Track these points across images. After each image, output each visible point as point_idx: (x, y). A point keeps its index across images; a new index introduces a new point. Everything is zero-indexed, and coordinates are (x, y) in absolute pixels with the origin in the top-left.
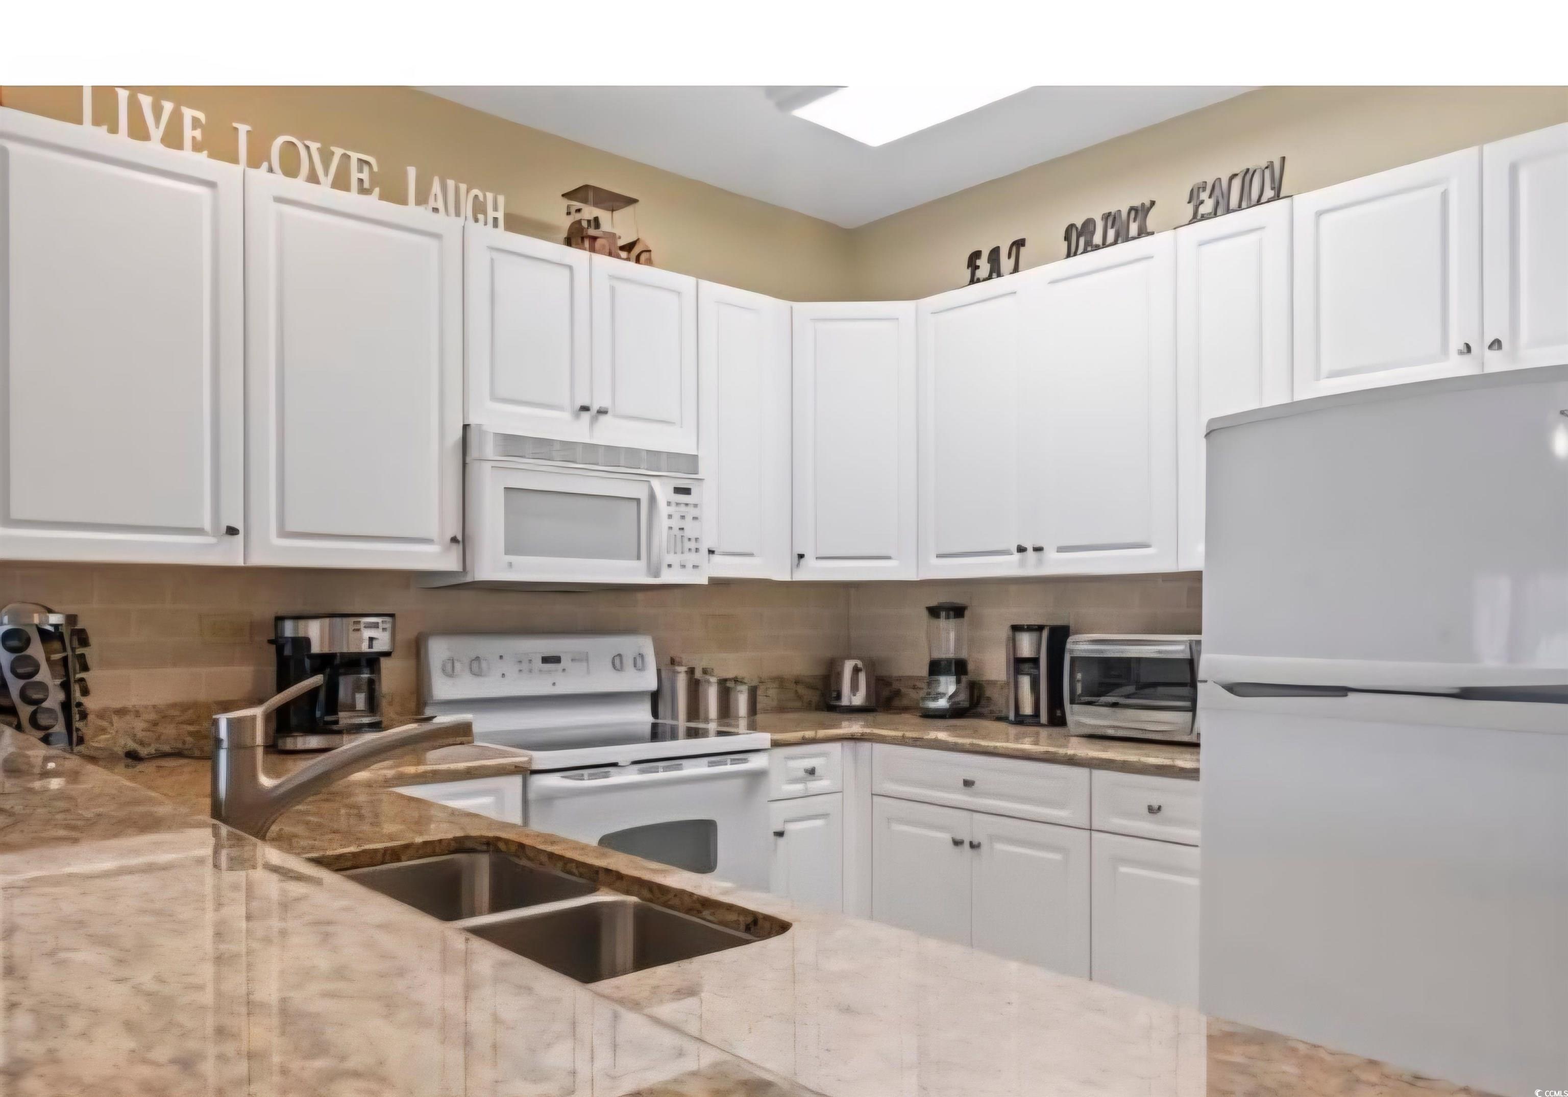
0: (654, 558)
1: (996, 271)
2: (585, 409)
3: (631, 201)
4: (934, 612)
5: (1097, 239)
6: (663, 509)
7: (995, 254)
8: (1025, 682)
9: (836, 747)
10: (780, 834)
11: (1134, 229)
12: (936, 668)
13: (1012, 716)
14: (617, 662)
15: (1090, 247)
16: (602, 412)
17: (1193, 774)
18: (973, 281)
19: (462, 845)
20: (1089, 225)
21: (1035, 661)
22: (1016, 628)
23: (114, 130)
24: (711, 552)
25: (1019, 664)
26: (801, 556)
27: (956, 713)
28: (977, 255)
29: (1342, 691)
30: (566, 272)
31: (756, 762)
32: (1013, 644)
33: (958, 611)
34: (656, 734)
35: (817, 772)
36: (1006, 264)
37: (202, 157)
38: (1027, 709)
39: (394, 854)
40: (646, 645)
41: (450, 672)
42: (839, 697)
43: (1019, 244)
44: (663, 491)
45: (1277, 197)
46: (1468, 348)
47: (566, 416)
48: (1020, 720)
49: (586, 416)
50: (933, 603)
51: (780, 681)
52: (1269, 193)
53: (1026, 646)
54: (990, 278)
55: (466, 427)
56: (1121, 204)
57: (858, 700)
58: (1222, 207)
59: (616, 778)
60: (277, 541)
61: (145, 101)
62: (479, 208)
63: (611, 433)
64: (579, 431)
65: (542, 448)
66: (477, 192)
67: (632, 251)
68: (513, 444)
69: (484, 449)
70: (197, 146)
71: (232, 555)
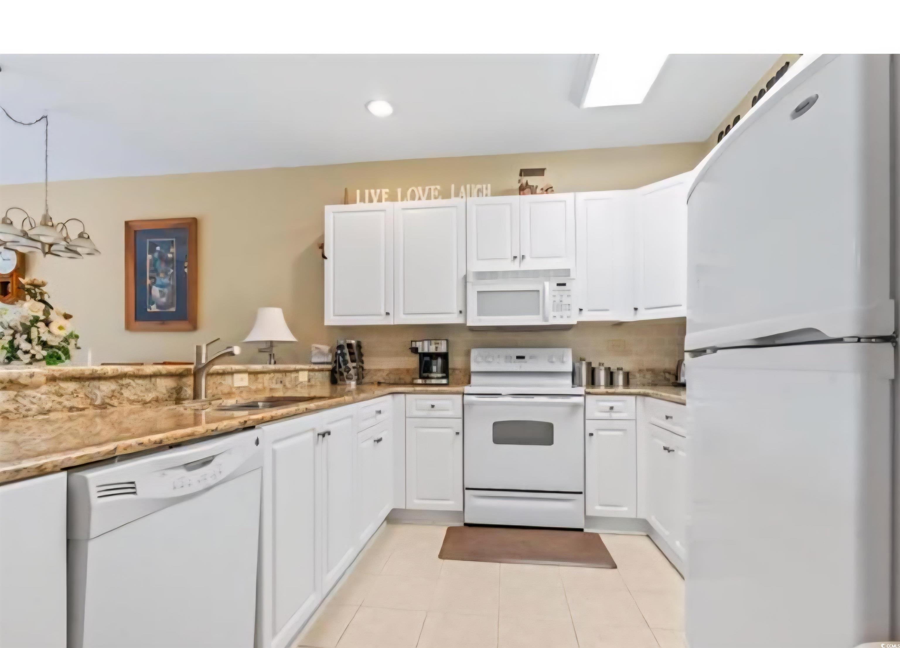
0: (546, 313)
3: (543, 170)
6: (549, 294)
9: (632, 398)
10: (591, 435)
14: (550, 359)
16: (523, 257)
23: (365, 202)
24: (580, 310)
26: (636, 308)
30: (509, 206)
31: (576, 400)
35: (616, 409)
37: (388, 202)
40: (567, 352)
44: (550, 285)
47: (508, 261)
49: (517, 260)
55: (466, 273)
60: (402, 316)
61: (373, 191)
62: (480, 191)
63: (529, 265)
64: (515, 266)
65: (493, 275)
66: (479, 186)
67: (548, 190)
68: (481, 275)
69: (470, 279)
70: (386, 200)
71: (390, 321)
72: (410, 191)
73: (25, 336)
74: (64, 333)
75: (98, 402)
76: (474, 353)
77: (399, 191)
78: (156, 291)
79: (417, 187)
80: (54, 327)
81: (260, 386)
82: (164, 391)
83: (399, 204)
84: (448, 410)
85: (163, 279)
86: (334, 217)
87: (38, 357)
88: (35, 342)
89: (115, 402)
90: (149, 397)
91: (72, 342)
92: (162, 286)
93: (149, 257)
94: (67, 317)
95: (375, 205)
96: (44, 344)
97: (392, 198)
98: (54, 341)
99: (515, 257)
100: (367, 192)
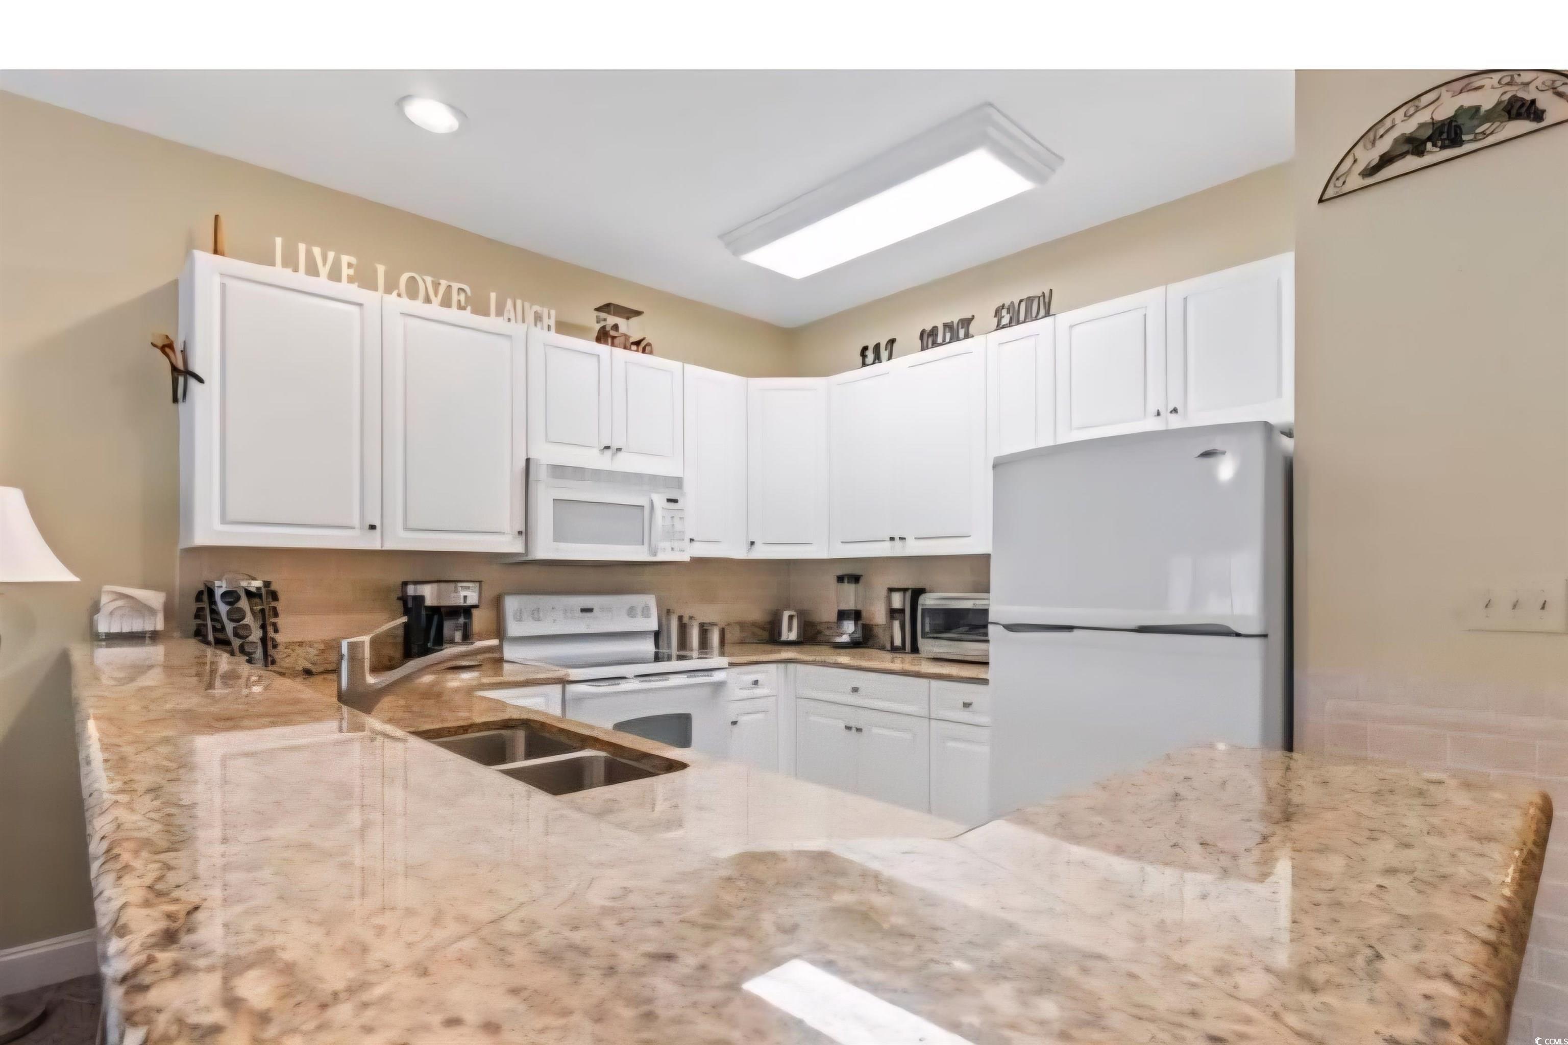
0: (653, 543)
1: (878, 358)
2: (607, 448)
3: (638, 313)
4: (840, 579)
5: (940, 340)
6: (659, 513)
7: (877, 347)
8: (896, 624)
9: (773, 667)
10: (734, 723)
11: (962, 333)
12: (842, 615)
13: (888, 646)
14: (631, 612)
15: (935, 344)
16: (619, 450)
17: (985, 682)
18: (864, 364)
19: (508, 724)
20: (933, 332)
21: (902, 611)
22: (891, 590)
23: (296, 270)
24: (692, 540)
25: (893, 613)
26: (752, 543)
27: (855, 644)
28: (865, 349)
29: (1070, 628)
30: (595, 360)
31: (718, 676)
32: (889, 600)
33: (855, 579)
34: (657, 658)
35: (760, 683)
36: (884, 354)
37: (354, 287)
38: (898, 642)
39: (465, 729)
40: (650, 601)
41: (519, 618)
42: (780, 634)
43: (892, 341)
44: (659, 500)
45: (1048, 314)
46: (1159, 414)
47: (596, 452)
48: (894, 649)
49: (608, 453)
50: (840, 573)
51: (742, 625)
52: (1042, 312)
53: (897, 601)
54: (874, 363)
55: (528, 461)
56: (954, 317)
57: (793, 636)
58: (1015, 321)
59: (624, 686)
60: (403, 534)
61: (317, 251)
62: (538, 318)
63: (625, 463)
64: (604, 462)
65: (578, 473)
66: (536, 308)
67: (640, 345)
68: (559, 471)
69: (540, 474)
70: (351, 280)
71: (373, 542)
72: (404, 277)
76: (512, 603)
77: (381, 269)
79: (422, 272)
83: (380, 298)
86: (223, 286)
95: (321, 283)
97: (365, 279)
100: (302, 247)
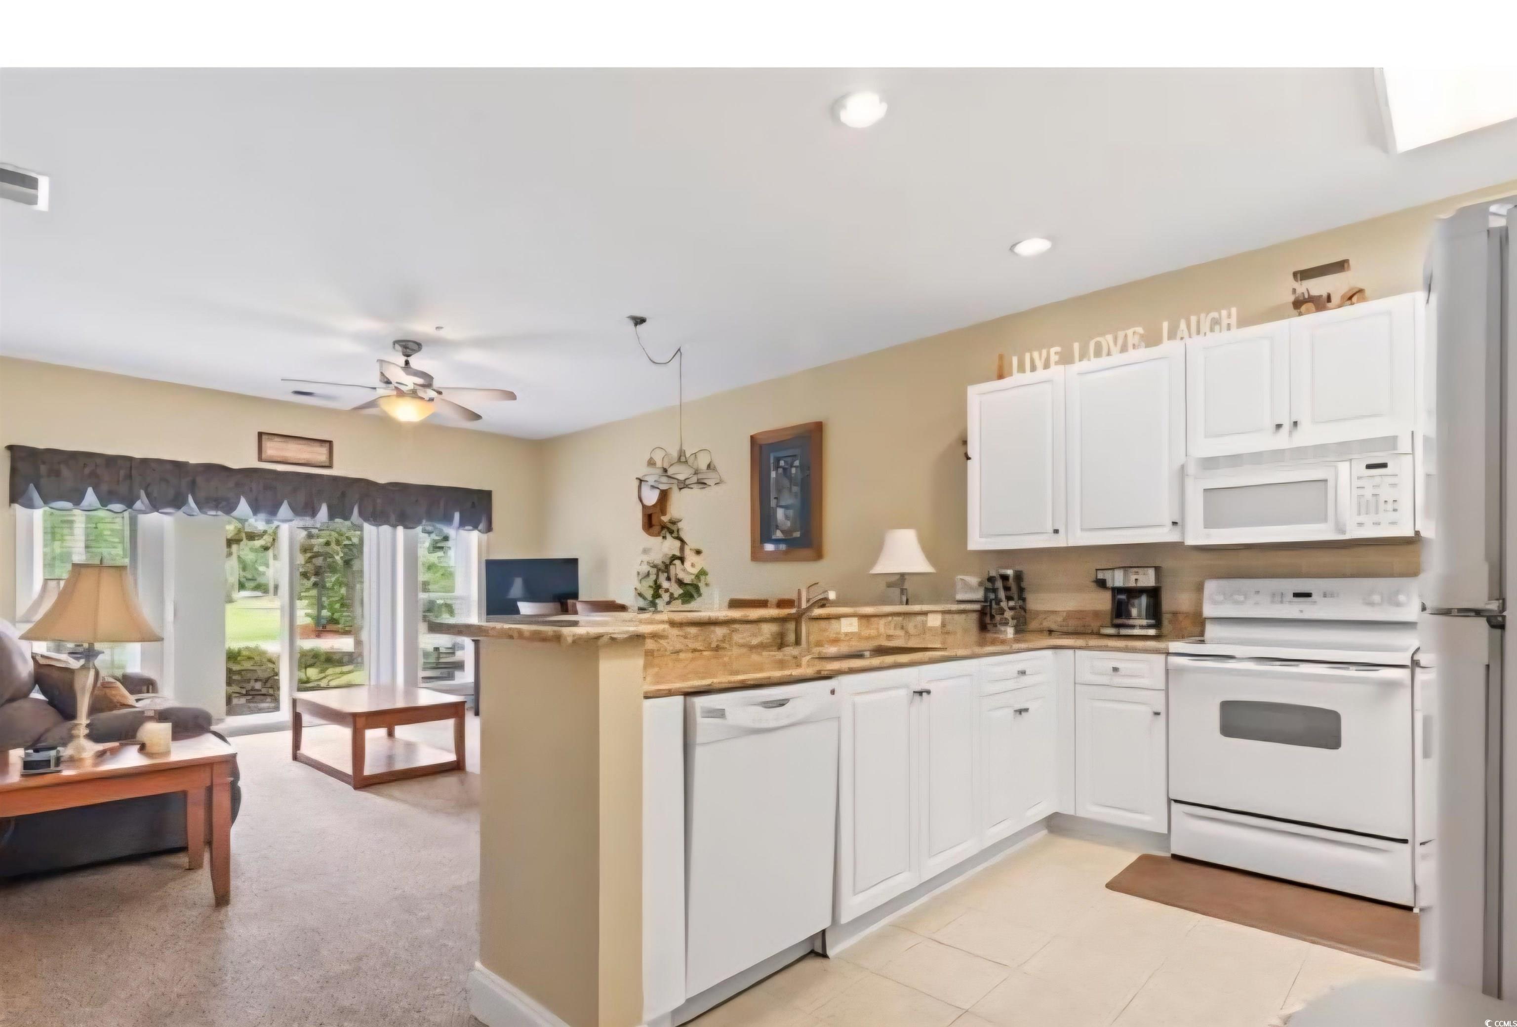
0: (1341, 519)
16: (1295, 424)
23: (1025, 372)
31: (1386, 674)
37: (1059, 367)
44: (1350, 469)
47: (1265, 433)
49: (1282, 431)
59: (1231, 665)
60: (1079, 533)
61: (1036, 355)
62: (1216, 322)
63: (1307, 437)
65: (1235, 460)
66: (1215, 315)
67: (1353, 296)
68: (1210, 463)
69: (1191, 469)
70: (1057, 363)
71: (1060, 542)
72: (1092, 344)
73: (666, 575)
74: (695, 571)
75: (714, 645)
76: (1211, 587)
77: (1076, 346)
78: (780, 513)
80: (687, 564)
81: (873, 632)
82: (768, 636)
83: (1079, 366)
84: (1143, 677)
85: (787, 499)
86: (983, 399)
87: (676, 595)
88: (673, 579)
89: (725, 645)
90: (755, 641)
91: (702, 578)
92: (786, 507)
93: (773, 474)
94: (698, 552)
95: (1041, 374)
96: (680, 583)
97: (1066, 359)
98: (687, 579)
99: (1279, 426)
100: (1027, 356)
